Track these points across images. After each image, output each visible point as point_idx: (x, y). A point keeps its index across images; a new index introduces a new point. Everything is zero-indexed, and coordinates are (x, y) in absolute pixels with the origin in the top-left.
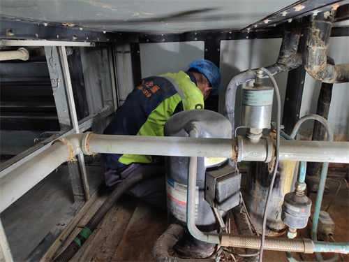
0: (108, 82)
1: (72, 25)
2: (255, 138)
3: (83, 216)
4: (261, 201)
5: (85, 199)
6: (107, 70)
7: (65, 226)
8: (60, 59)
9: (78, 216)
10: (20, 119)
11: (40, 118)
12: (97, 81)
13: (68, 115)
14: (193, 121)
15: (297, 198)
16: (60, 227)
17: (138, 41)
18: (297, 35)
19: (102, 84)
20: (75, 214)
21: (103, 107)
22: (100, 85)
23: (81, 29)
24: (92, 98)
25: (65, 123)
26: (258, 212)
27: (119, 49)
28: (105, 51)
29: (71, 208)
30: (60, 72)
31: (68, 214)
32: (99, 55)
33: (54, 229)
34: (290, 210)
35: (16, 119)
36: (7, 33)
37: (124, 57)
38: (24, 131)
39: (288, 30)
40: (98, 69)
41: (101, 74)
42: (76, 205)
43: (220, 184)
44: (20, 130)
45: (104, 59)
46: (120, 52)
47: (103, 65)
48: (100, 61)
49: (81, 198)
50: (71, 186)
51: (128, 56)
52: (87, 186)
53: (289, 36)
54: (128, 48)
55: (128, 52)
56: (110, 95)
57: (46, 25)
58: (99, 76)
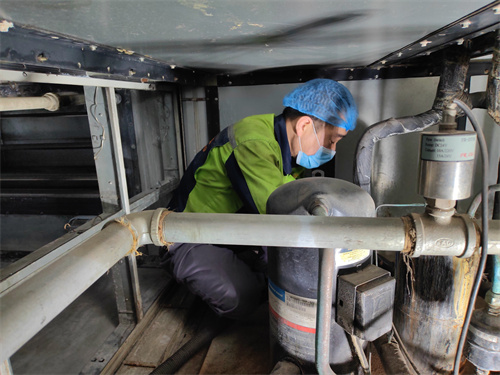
0: (172, 142)
1: (131, 52)
2: (444, 216)
3: (132, 347)
4: (421, 324)
5: (136, 320)
6: (171, 125)
7: (105, 362)
8: (106, 106)
9: (125, 347)
10: (41, 197)
11: (69, 196)
12: (155, 141)
13: (114, 190)
14: (318, 193)
15: (491, 319)
16: (96, 365)
17: (216, 84)
18: (463, 67)
19: (163, 146)
20: (119, 344)
21: (163, 179)
22: (160, 147)
23: (142, 59)
24: (147, 167)
25: (110, 202)
26: (415, 342)
27: (188, 95)
28: (168, 99)
29: (113, 333)
30: (105, 125)
31: (109, 343)
32: (159, 104)
33: (88, 368)
34: (481, 339)
35: (33, 198)
36: (37, 58)
37: (195, 107)
38: (45, 216)
39: (450, 60)
40: (157, 123)
41: (162, 132)
42: (121, 329)
43: (364, 296)
44: (39, 214)
45: (166, 109)
46: (190, 100)
47: (165, 118)
48: (160, 113)
49: (130, 318)
50: (115, 300)
51: (202, 106)
52: (139, 299)
53: (452, 69)
54: (201, 94)
55: (201, 100)
56: (174, 161)
57: (94, 48)
58: (159, 134)
